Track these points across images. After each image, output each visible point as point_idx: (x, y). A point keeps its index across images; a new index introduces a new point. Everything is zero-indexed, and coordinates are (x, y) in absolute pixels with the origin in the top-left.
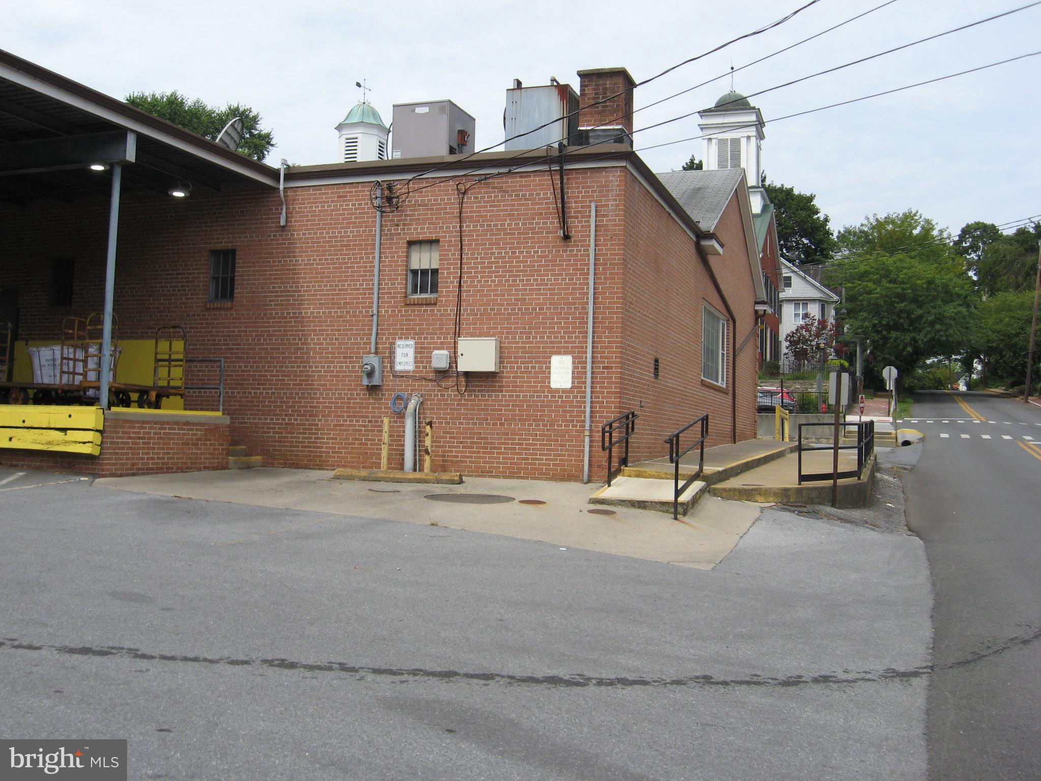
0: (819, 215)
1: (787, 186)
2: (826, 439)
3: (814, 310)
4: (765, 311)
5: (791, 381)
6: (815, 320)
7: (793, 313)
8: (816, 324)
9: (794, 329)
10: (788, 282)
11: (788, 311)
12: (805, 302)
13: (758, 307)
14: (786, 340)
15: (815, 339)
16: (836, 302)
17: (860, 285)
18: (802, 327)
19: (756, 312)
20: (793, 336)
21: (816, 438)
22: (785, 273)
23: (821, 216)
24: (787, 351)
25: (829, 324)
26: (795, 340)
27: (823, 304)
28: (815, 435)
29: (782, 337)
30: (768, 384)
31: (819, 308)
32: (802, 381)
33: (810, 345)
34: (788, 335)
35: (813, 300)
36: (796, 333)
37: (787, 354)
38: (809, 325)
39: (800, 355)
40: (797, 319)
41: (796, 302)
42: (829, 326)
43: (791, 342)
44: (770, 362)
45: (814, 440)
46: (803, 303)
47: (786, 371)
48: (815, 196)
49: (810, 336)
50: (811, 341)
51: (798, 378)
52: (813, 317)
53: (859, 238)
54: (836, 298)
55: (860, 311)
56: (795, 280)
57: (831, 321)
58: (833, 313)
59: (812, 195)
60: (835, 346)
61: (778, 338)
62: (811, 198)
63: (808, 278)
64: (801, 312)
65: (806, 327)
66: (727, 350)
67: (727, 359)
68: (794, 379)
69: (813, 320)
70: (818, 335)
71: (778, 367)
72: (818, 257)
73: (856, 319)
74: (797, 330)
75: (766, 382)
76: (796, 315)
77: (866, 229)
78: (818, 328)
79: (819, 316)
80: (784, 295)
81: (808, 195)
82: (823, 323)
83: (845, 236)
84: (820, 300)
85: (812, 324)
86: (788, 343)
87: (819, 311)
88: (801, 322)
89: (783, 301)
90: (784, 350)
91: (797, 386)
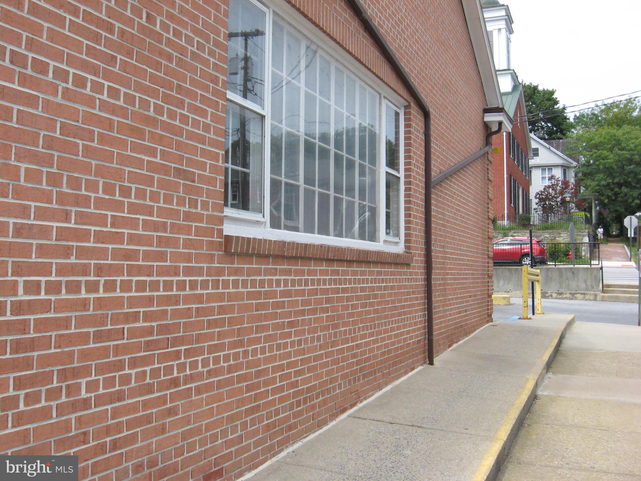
0: (558, 105)
1: (534, 84)
2: (582, 294)
3: (558, 173)
4: (500, 123)
5: (541, 231)
6: (560, 181)
7: (541, 176)
8: (560, 185)
9: (542, 189)
10: (536, 153)
11: (536, 175)
12: (550, 167)
13: (489, 118)
14: (536, 197)
15: (560, 196)
16: (575, 167)
17: (596, 153)
18: (549, 187)
19: (486, 126)
20: (542, 195)
21: (570, 294)
22: (534, 145)
23: (560, 106)
24: (536, 206)
25: (571, 184)
26: (543, 198)
27: (565, 168)
28: (569, 290)
29: (532, 195)
30: (520, 234)
31: (561, 172)
32: (551, 231)
33: (556, 201)
34: (538, 194)
35: (557, 166)
36: (544, 192)
37: (537, 209)
38: (554, 185)
39: (547, 210)
40: (544, 181)
41: (543, 168)
42: (571, 186)
43: (540, 199)
44: (522, 214)
45: (568, 295)
46: (548, 169)
47: (537, 222)
48: (555, 91)
49: (556, 194)
50: (557, 197)
51: (546, 228)
52: (558, 179)
53: (591, 119)
54: (575, 164)
55: (596, 173)
56: (542, 151)
57: (572, 181)
58: (573, 174)
59: (553, 90)
60: (576, 202)
61: (529, 196)
62: (552, 93)
63: (552, 149)
64: (547, 175)
65: (553, 187)
66: (406, 170)
67: (406, 190)
68: (543, 230)
69: (558, 181)
70: (562, 193)
71: (529, 219)
72: (559, 135)
73: (593, 180)
74: (544, 189)
75: (518, 233)
76: (543, 178)
77: (596, 112)
78: (562, 188)
79: (562, 177)
80: (532, 162)
81: (550, 89)
82: (566, 183)
83: (580, 119)
84: (562, 166)
85: (557, 185)
86: (537, 200)
87: (562, 175)
88: (547, 183)
89: (532, 167)
90: (534, 206)
91: (546, 236)
